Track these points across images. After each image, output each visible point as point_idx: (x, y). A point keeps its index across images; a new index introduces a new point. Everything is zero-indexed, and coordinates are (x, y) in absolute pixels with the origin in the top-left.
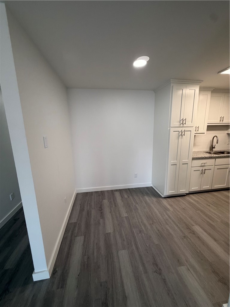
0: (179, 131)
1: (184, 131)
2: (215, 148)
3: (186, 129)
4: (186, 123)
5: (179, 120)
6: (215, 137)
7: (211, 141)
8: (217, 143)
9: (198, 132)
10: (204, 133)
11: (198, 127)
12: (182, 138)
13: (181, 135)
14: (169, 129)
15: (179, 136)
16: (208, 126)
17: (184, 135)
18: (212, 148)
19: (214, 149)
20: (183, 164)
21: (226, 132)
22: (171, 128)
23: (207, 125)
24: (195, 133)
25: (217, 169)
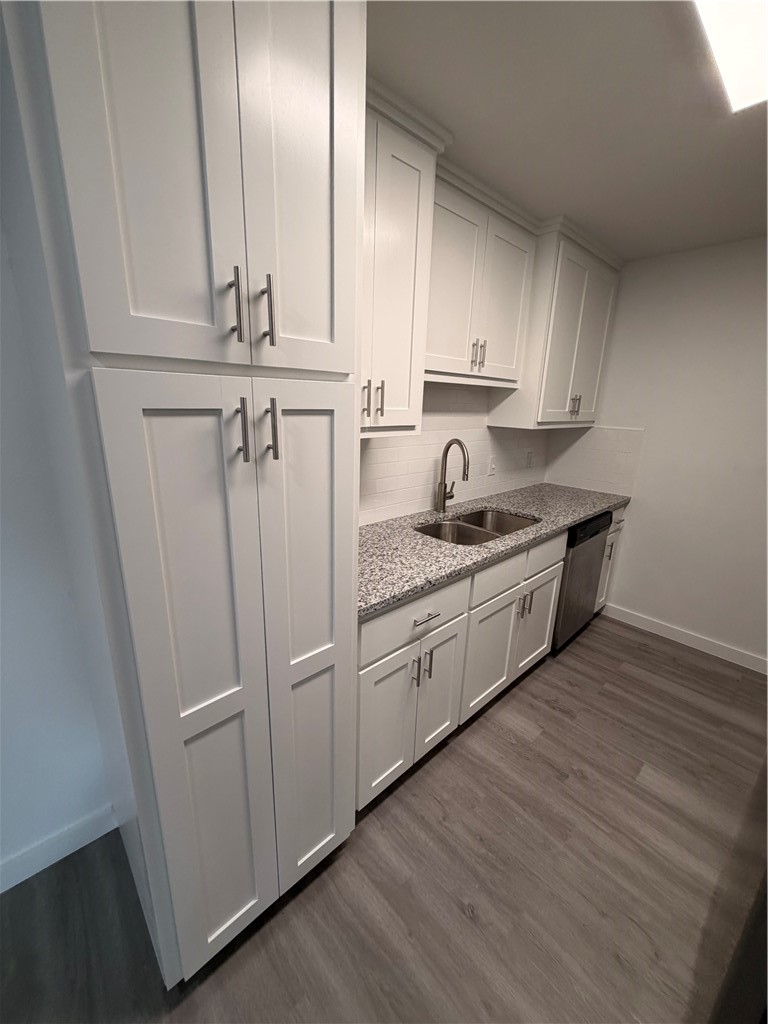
0: (217, 412)
1: (272, 411)
2: (452, 497)
3: (292, 394)
4: (280, 334)
5: (200, 285)
6: (455, 447)
7: (436, 462)
8: (465, 476)
9: (383, 422)
10: (412, 428)
11: (382, 388)
12: (258, 478)
13: (244, 450)
14: (71, 377)
15: (224, 464)
16: (429, 387)
17: (274, 447)
18: (442, 495)
19: (449, 503)
20: (294, 687)
21: (486, 420)
22: (99, 370)
23: (427, 384)
24: (363, 430)
25: (481, 622)
